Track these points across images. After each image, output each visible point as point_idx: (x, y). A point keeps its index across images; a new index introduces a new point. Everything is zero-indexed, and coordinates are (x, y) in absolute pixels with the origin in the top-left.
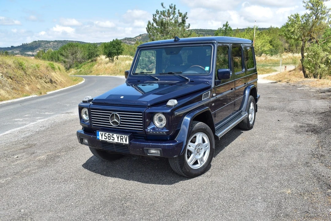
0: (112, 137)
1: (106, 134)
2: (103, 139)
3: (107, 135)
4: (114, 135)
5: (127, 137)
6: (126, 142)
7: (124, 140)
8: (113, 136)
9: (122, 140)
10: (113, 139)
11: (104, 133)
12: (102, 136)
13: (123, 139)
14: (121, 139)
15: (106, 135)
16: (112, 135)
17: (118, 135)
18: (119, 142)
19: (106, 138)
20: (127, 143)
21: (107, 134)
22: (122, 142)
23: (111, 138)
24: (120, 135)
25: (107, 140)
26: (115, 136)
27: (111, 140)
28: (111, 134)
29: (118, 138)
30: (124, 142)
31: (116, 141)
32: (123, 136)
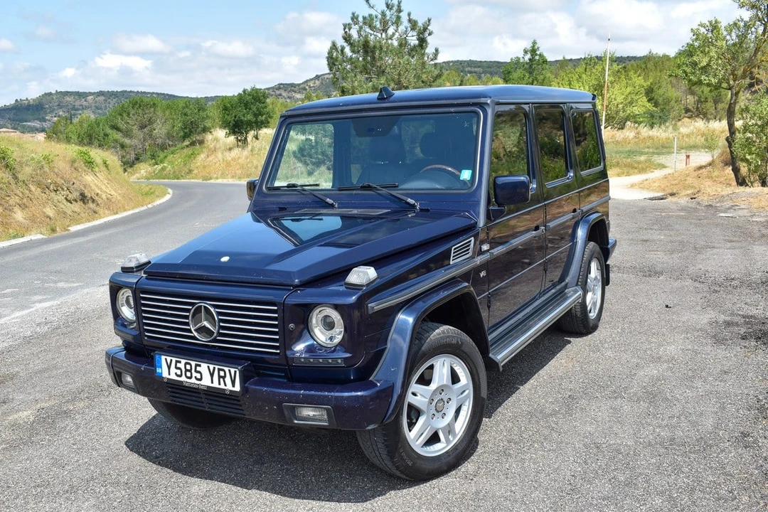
0: (196, 371)
1: (180, 362)
2: (173, 377)
3: (181, 366)
4: (200, 366)
5: (235, 372)
6: (234, 386)
7: (228, 380)
8: (198, 369)
9: (221, 380)
10: (199, 376)
11: (174, 359)
12: (169, 367)
13: (224, 377)
14: (220, 377)
15: (179, 365)
16: (196, 365)
17: (212, 367)
18: (216, 385)
19: (179, 372)
20: (237, 388)
21: (183, 361)
22: (222, 386)
23: (194, 374)
24: (217, 367)
25: (183, 379)
26: (204, 368)
27: (193, 381)
28: (193, 363)
29: (212, 375)
30: (229, 387)
31: (206, 381)
32: (226, 369)
